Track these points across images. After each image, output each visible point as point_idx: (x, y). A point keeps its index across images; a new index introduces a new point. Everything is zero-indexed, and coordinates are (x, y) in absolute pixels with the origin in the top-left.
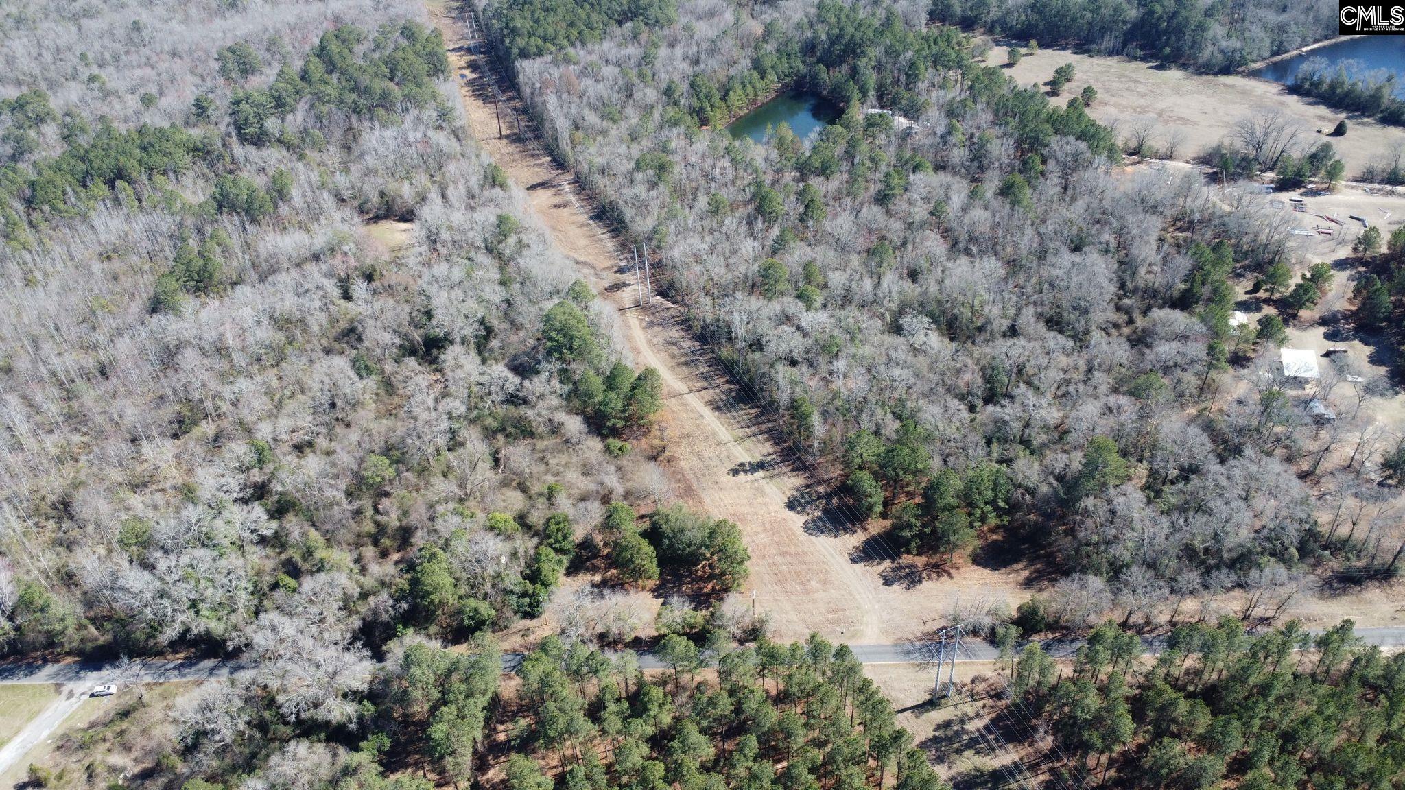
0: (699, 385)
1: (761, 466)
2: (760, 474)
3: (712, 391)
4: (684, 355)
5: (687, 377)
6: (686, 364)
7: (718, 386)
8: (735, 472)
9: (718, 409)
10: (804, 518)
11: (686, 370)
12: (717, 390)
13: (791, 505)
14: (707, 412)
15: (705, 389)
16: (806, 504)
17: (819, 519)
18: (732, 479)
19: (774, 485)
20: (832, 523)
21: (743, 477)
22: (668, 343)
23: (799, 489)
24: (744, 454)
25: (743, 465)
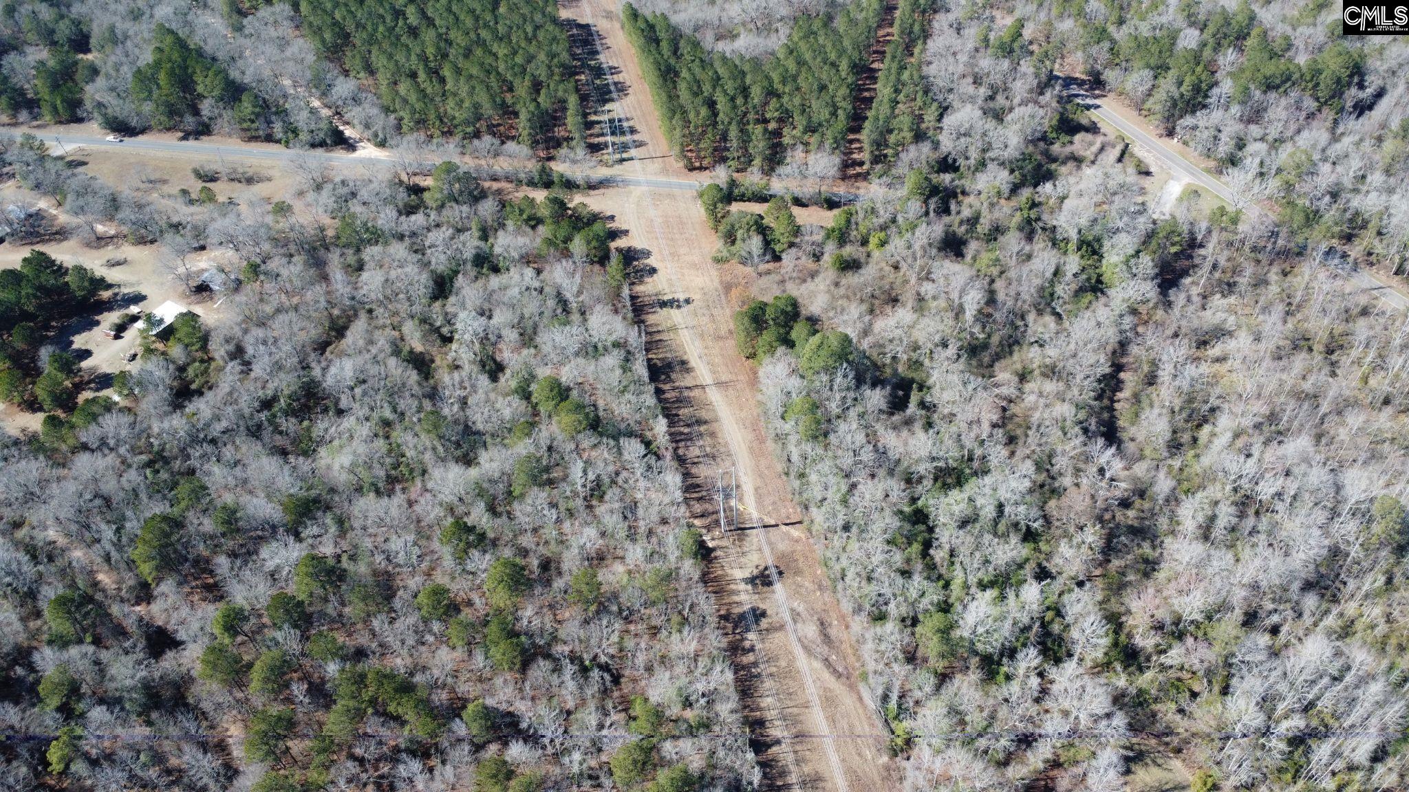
0: (695, 393)
1: (663, 304)
2: (666, 298)
3: (682, 384)
4: (701, 435)
5: (707, 405)
6: (700, 422)
9: (683, 363)
10: (647, 261)
11: (704, 414)
12: (677, 384)
13: (653, 271)
14: (694, 362)
15: (688, 388)
16: (641, 270)
17: (637, 259)
18: (693, 296)
19: (660, 287)
20: (629, 256)
21: (682, 297)
22: (714, 457)
23: (641, 282)
24: (674, 316)
25: (679, 307)
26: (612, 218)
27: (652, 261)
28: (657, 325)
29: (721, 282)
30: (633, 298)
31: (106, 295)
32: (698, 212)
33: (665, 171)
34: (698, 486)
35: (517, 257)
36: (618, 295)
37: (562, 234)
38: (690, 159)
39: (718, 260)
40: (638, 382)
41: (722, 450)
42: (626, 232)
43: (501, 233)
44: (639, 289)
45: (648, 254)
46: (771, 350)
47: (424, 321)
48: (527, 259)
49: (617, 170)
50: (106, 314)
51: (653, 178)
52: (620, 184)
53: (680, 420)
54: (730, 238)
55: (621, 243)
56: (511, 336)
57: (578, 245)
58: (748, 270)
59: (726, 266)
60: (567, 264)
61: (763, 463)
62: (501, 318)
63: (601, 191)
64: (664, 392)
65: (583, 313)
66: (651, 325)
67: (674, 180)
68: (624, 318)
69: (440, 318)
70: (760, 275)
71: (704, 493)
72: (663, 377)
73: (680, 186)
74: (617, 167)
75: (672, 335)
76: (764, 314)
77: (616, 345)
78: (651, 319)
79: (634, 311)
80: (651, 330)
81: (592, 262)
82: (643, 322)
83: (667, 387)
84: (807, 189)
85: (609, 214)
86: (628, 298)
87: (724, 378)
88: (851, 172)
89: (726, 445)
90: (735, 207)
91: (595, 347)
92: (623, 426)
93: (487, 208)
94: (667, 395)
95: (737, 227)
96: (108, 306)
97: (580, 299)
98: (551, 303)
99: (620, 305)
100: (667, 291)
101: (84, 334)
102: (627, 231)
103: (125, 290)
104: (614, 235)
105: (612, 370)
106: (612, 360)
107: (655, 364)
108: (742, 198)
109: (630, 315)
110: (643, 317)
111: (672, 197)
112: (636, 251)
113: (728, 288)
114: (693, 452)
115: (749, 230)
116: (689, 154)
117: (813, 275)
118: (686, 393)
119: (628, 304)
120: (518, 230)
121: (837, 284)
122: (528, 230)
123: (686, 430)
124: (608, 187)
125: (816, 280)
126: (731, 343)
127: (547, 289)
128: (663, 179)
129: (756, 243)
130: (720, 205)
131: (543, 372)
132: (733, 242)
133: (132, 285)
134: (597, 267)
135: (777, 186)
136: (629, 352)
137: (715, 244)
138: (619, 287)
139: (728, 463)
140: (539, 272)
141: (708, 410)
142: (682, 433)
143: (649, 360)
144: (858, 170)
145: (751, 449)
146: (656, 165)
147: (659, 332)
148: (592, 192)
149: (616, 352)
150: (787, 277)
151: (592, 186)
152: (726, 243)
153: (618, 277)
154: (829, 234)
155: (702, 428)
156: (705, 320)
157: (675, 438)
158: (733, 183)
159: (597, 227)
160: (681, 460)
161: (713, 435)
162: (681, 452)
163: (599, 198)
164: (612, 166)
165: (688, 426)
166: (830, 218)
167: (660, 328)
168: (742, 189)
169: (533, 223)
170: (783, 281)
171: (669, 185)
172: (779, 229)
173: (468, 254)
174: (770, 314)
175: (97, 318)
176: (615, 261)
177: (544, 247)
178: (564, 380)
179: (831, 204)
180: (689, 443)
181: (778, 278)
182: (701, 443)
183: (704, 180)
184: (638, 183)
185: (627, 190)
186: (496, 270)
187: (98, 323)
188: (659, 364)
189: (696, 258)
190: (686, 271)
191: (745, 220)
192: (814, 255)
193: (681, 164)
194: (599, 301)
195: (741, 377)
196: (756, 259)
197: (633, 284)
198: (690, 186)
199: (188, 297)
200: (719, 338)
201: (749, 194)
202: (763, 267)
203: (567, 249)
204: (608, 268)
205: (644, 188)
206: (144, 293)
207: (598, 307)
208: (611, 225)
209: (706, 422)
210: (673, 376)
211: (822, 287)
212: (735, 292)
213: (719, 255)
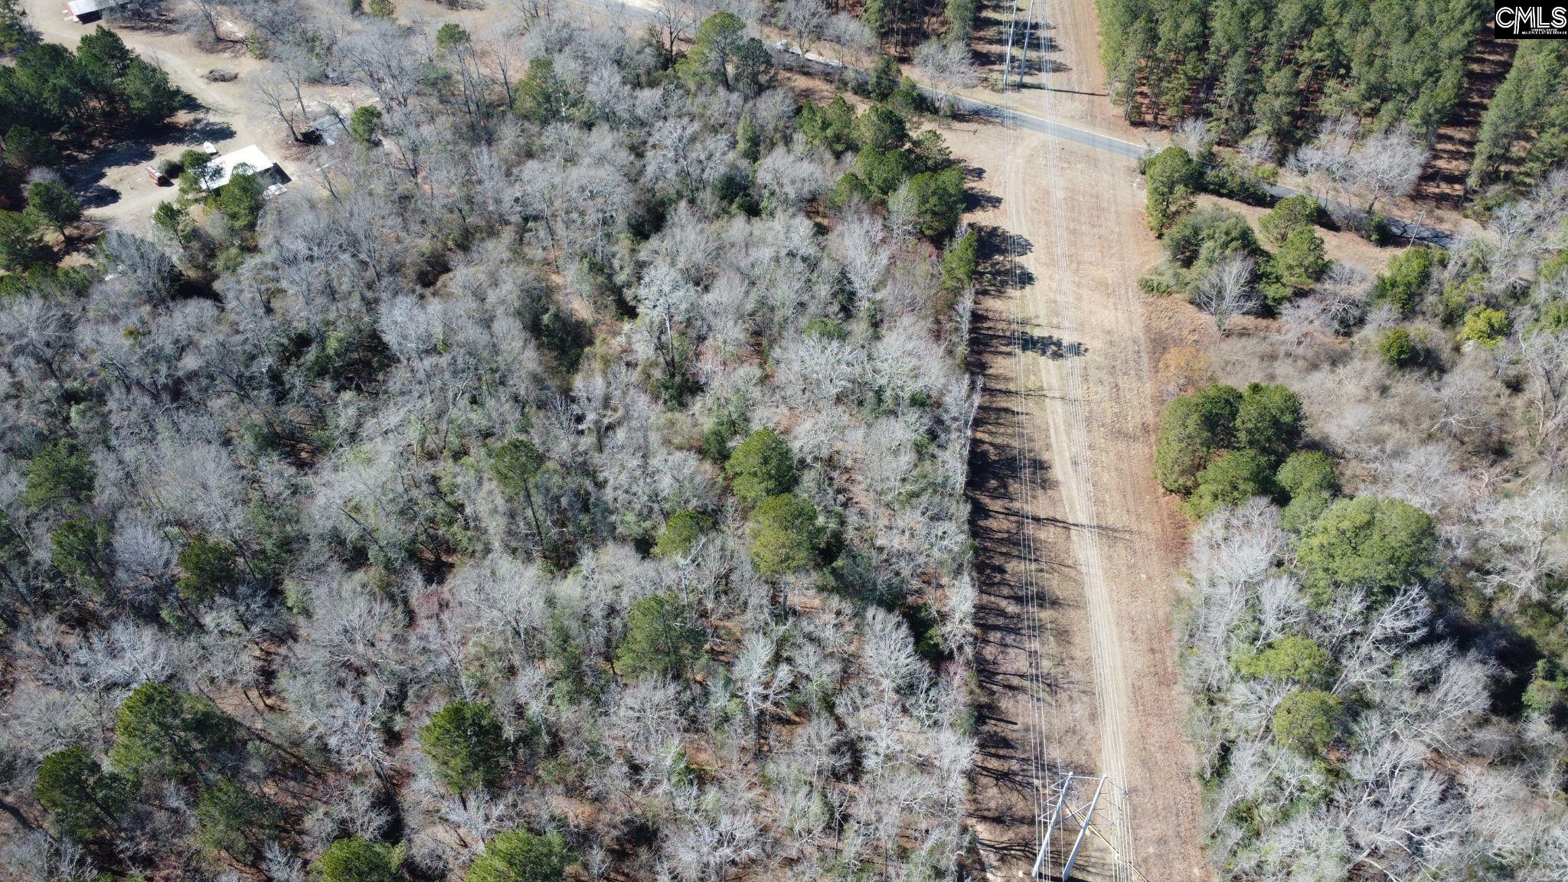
0: (1046, 534)
1: (1029, 343)
2: (1037, 333)
3: (1029, 509)
4: (1038, 629)
5: (1060, 565)
6: (1042, 599)
7: (1009, 513)
8: (1077, 349)
9: (1039, 466)
10: (1020, 260)
11: (1054, 584)
12: (1016, 505)
13: (1026, 279)
14: (1060, 470)
15: (1037, 520)
16: (1006, 273)
17: (1003, 252)
18: (1087, 342)
19: (1031, 312)
20: (990, 243)
21: (1067, 338)
22: (1052, 687)
23: (1000, 293)
24: (1045, 370)
25: (1057, 355)
26: (979, 173)
27: (1027, 262)
28: (1007, 379)
29: (1148, 329)
30: (977, 317)
31: (183, 117)
32: (1139, 196)
33: (1090, 117)
34: (1006, 743)
35: (792, 196)
36: (951, 306)
37: (880, 174)
38: (1137, 107)
39: (1149, 287)
40: (939, 488)
41: (1076, 675)
42: (996, 202)
43: (780, 150)
44: (992, 304)
45: (1024, 247)
46: (1230, 495)
47: (597, 268)
48: (811, 204)
49: (1008, 101)
50: (169, 146)
51: (1067, 124)
52: (1008, 122)
53: (1003, 583)
54: (1186, 253)
55: (984, 218)
56: (731, 333)
57: (904, 200)
58: (1205, 318)
59: (1164, 302)
60: (875, 227)
61: (1158, 733)
62: (725, 292)
63: (972, 126)
64: (986, 513)
65: (876, 325)
66: (997, 377)
67: (1102, 134)
68: (950, 352)
69: (627, 270)
70: (1228, 334)
71: (1015, 766)
72: (993, 483)
73: (1110, 146)
74: (1009, 94)
75: (1031, 406)
76: (1233, 415)
77: (919, 402)
78: (999, 365)
79: (973, 342)
80: (994, 385)
81: (921, 236)
82: (983, 367)
83: (996, 505)
84: (1343, 200)
85: (975, 165)
86: (967, 316)
87: (1112, 519)
88: (1432, 189)
89: (1087, 665)
90: (1205, 202)
91: (879, 393)
92: (882, 578)
93: (771, 107)
94: (992, 523)
95: (1204, 234)
96: (176, 134)
97: (879, 296)
98: (823, 291)
99: (949, 326)
100: (1042, 321)
101: (124, 168)
102: (999, 200)
103: (212, 118)
104: (974, 201)
105: (896, 453)
106: (904, 429)
107: (985, 454)
108: (1219, 189)
109: (962, 349)
110: (987, 358)
111: (1092, 161)
112: (1005, 237)
113: (1159, 344)
114: (1015, 662)
115: (1225, 245)
116: (1139, 99)
117: (1336, 360)
118: (1030, 529)
119: (965, 326)
120: (810, 155)
121: (1384, 390)
122: (828, 156)
123: (1012, 608)
124: (987, 122)
125: (1341, 371)
126: (1140, 450)
127: (825, 264)
128: (1085, 130)
129: (1234, 272)
130: (1180, 189)
131: (765, 417)
132: (1188, 263)
133: (226, 112)
134: (927, 248)
135: (1289, 183)
136: (939, 421)
137: (1157, 258)
138: (957, 292)
139: (1080, 710)
140: (821, 230)
141: (1067, 578)
142: (1002, 613)
143: (975, 442)
144: (1445, 188)
145: (1136, 690)
146: (1077, 105)
147: (1008, 393)
148: (956, 125)
149: (913, 415)
150: (1282, 350)
151: (958, 116)
152: (1175, 259)
153: (961, 273)
154: (1383, 290)
155: (1046, 615)
156: (1102, 392)
157: (985, 619)
158: (1210, 159)
159: (947, 177)
160: (984, 671)
161: (1063, 635)
162: (989, 652)
163: (966, 136)
164: (1002, 91)
165: (1018, 600)
166: (1383, 262)
167: (1012, 387)
168: (1224, 173)
169: (839, 147)
170: (1273, 357)
171: (1093, 141)
172: (1286, 258)
173: (715, 172)
174: (1247, 416)
175: (155, 148)
176: (960, 245)
177: (845, 187)
178: (795, 446)
179: (1386, 236)
180: (1010, 639)
181: (1264, 347)
182: (1035, 645)
183: (1159, 143)
184: (1040, 127)
185: (1017, 133)
186: (753, 211)
187: (150, 156)
188: (992, 452)
189: (1110, 275)
190: (1086, 293)
191: (1224, 227)
192: (1343, 322)
193: (1120, 111)
194: (912, 307)
195: (1147, 527)
196: (1228, 302)
197: (985, 293)
198: (1128, 150)
199: (289, 148)
200: (1119, 434)
201: (1233, 184)
202: (1237, 320)
203: (883, 203)
204: (947, 253)
205: (1050, 138)
206: (233, 129)
207: (907, 320)
208: (970, 184)
209: (1055, 603)
210: (1014, 487)
211: (1353, 388)
212: (1173, 358)
213: (1156, 279)
